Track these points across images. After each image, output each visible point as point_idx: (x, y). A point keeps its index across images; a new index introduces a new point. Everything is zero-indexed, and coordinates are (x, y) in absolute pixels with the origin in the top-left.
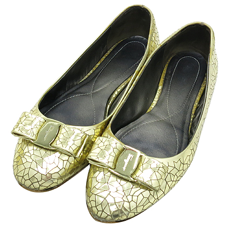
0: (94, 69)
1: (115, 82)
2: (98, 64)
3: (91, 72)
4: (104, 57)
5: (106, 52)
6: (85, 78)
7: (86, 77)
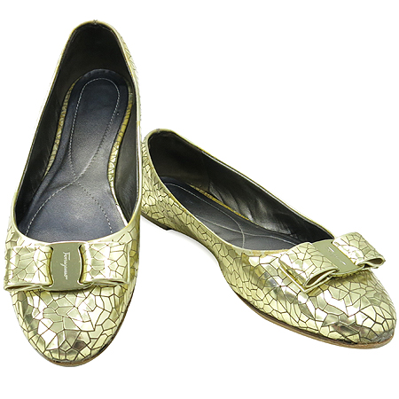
0: (58, 142)
1: (102, 151)
2: (60, 132)
3: (55, 148)
4: (62, 119)
5: (61, 110)
6: (51, 162)
7: (53, 158)
